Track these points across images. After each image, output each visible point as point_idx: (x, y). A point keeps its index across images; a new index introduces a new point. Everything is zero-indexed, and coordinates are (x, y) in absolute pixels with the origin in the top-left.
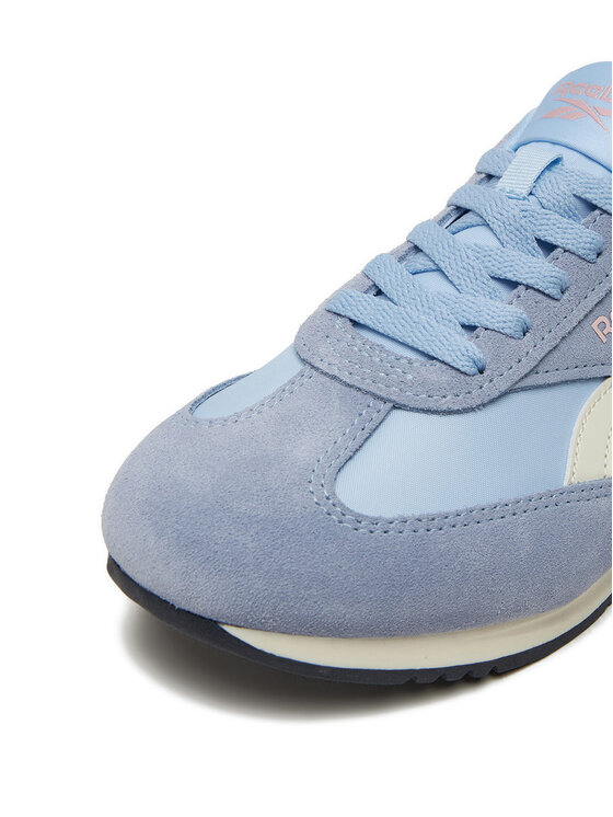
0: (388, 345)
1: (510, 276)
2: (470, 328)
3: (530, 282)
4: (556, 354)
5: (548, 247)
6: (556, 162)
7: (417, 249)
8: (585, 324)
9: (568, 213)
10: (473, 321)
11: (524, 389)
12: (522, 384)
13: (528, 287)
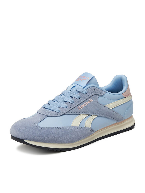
0: (48, 110)
1: (66, 101)
2: (59, 107)
3: (68, 101)
4: (71, 110)
5: (72, 97)
6: (75, 86)
7: (55, 99)
8: (77, 107)
9: (75, 93)
10: (60, 106)
11: (65, 115)
12: (66, 114)
13: (68, 102)
